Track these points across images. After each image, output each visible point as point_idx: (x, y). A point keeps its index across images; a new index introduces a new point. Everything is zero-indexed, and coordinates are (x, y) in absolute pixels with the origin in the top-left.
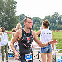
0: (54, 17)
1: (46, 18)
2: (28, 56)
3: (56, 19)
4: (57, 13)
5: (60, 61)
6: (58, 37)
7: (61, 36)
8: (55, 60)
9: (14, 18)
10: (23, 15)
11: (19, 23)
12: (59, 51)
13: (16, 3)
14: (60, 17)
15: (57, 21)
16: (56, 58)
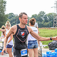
0: (40, 16)
1: (33, 16)
2: (24, 51)
3: (42, 17)
4: (43, 12)
5: (46, 56)
6: (43, 33)
7: (47, 33)
8: (41, 55)
9: (4, 16)
10: (12, 13)
11: (8, 21)
12: (44, 47)
13: (5, 2)
14: (46, 15)
15: (43, 19)
16: (42, 53)
